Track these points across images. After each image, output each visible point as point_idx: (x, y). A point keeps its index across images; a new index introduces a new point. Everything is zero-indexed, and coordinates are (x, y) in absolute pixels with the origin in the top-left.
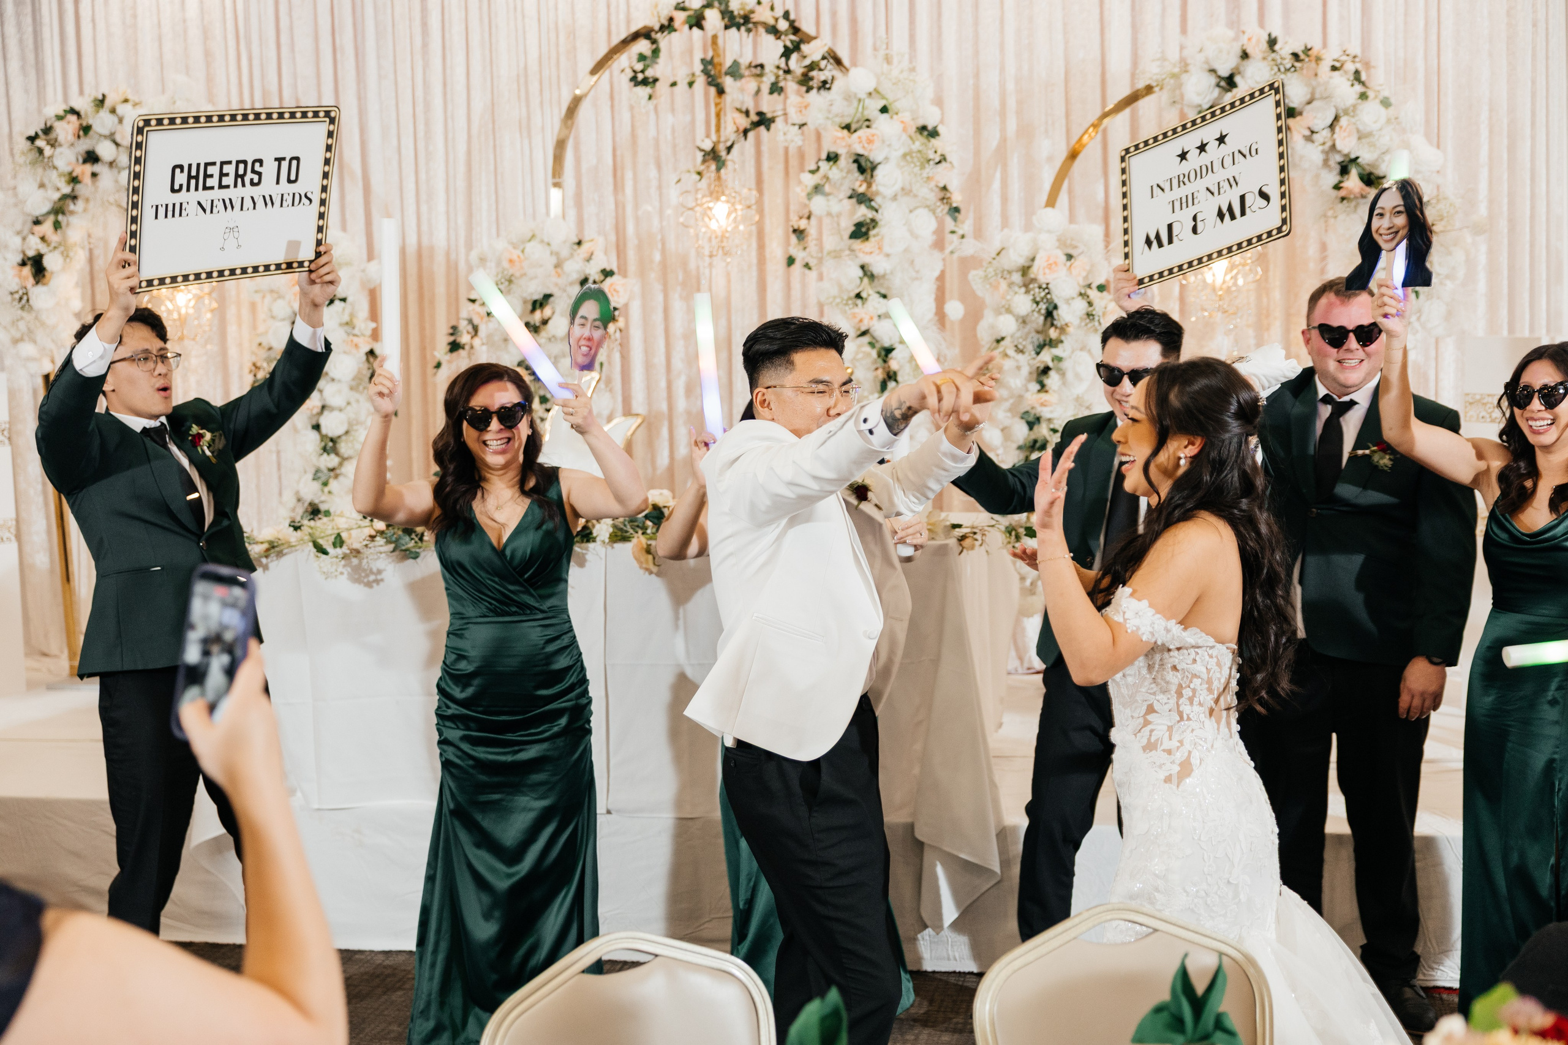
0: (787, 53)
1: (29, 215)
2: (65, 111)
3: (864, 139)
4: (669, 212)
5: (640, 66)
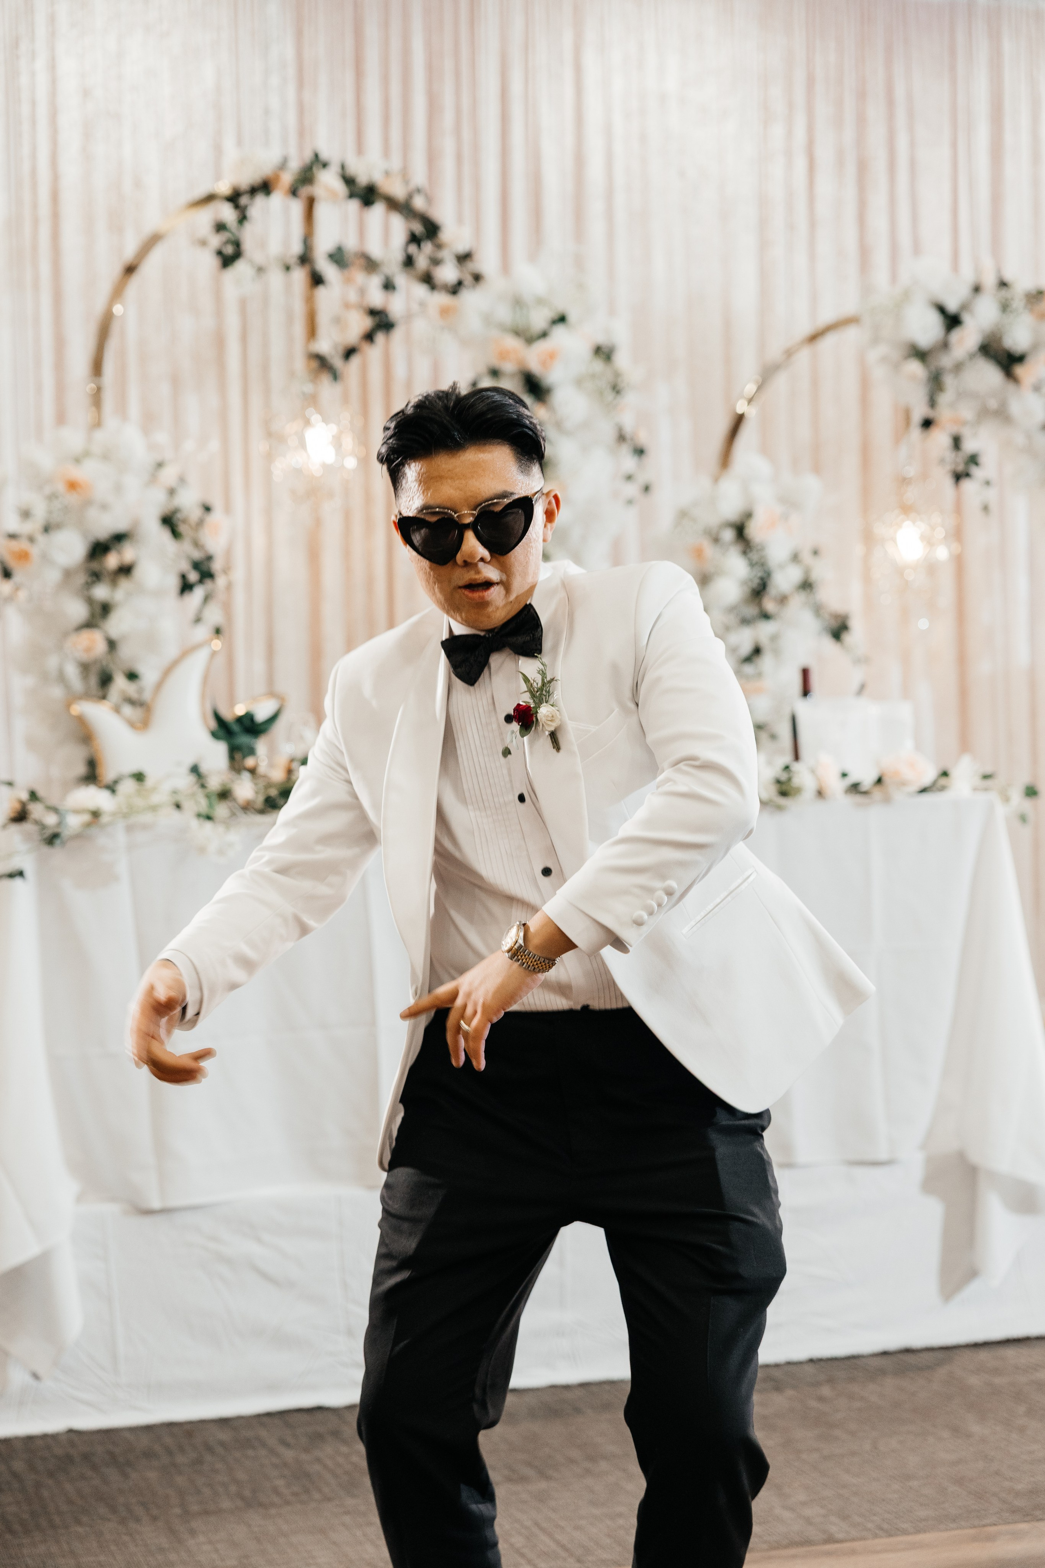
3: (541, 355)
5: (224, 236)
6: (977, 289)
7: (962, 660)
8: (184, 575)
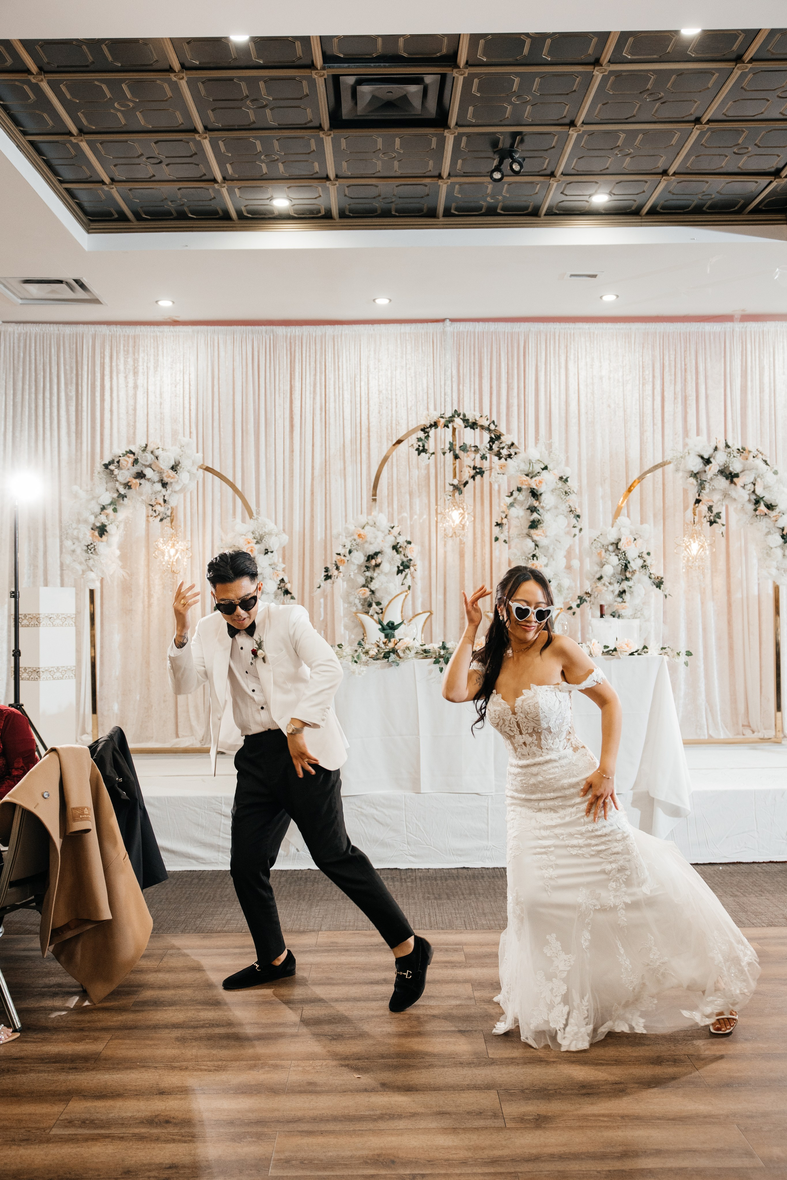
0: (492, 441)
1: (99, 504)
2: (126, 452)
3: (537, 482)
4: (416, 517)
5: (420, 444)
6: (716, 449)
7: (729, 592)
8: (398, 567)
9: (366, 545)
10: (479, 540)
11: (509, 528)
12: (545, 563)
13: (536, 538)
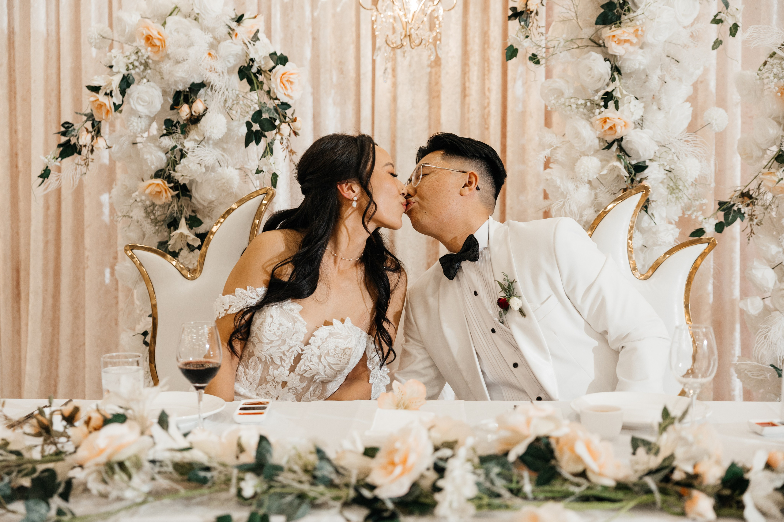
8: (249, 125)
9: (166, 67)
10: (475, 58)
11: (548, 26)
12: (637, 117)
13: (614, 48)
